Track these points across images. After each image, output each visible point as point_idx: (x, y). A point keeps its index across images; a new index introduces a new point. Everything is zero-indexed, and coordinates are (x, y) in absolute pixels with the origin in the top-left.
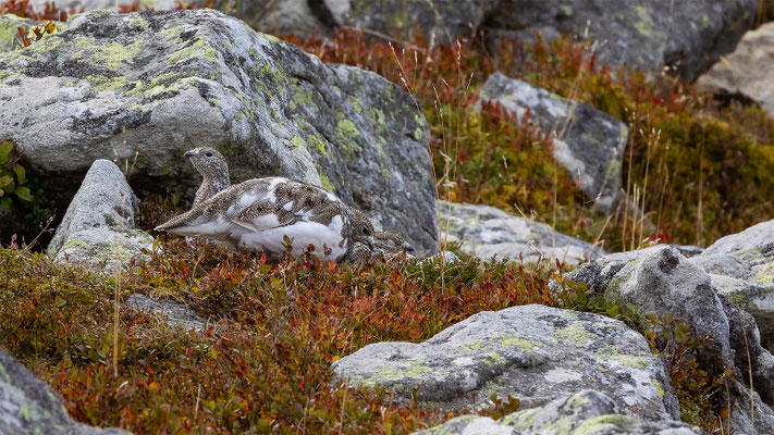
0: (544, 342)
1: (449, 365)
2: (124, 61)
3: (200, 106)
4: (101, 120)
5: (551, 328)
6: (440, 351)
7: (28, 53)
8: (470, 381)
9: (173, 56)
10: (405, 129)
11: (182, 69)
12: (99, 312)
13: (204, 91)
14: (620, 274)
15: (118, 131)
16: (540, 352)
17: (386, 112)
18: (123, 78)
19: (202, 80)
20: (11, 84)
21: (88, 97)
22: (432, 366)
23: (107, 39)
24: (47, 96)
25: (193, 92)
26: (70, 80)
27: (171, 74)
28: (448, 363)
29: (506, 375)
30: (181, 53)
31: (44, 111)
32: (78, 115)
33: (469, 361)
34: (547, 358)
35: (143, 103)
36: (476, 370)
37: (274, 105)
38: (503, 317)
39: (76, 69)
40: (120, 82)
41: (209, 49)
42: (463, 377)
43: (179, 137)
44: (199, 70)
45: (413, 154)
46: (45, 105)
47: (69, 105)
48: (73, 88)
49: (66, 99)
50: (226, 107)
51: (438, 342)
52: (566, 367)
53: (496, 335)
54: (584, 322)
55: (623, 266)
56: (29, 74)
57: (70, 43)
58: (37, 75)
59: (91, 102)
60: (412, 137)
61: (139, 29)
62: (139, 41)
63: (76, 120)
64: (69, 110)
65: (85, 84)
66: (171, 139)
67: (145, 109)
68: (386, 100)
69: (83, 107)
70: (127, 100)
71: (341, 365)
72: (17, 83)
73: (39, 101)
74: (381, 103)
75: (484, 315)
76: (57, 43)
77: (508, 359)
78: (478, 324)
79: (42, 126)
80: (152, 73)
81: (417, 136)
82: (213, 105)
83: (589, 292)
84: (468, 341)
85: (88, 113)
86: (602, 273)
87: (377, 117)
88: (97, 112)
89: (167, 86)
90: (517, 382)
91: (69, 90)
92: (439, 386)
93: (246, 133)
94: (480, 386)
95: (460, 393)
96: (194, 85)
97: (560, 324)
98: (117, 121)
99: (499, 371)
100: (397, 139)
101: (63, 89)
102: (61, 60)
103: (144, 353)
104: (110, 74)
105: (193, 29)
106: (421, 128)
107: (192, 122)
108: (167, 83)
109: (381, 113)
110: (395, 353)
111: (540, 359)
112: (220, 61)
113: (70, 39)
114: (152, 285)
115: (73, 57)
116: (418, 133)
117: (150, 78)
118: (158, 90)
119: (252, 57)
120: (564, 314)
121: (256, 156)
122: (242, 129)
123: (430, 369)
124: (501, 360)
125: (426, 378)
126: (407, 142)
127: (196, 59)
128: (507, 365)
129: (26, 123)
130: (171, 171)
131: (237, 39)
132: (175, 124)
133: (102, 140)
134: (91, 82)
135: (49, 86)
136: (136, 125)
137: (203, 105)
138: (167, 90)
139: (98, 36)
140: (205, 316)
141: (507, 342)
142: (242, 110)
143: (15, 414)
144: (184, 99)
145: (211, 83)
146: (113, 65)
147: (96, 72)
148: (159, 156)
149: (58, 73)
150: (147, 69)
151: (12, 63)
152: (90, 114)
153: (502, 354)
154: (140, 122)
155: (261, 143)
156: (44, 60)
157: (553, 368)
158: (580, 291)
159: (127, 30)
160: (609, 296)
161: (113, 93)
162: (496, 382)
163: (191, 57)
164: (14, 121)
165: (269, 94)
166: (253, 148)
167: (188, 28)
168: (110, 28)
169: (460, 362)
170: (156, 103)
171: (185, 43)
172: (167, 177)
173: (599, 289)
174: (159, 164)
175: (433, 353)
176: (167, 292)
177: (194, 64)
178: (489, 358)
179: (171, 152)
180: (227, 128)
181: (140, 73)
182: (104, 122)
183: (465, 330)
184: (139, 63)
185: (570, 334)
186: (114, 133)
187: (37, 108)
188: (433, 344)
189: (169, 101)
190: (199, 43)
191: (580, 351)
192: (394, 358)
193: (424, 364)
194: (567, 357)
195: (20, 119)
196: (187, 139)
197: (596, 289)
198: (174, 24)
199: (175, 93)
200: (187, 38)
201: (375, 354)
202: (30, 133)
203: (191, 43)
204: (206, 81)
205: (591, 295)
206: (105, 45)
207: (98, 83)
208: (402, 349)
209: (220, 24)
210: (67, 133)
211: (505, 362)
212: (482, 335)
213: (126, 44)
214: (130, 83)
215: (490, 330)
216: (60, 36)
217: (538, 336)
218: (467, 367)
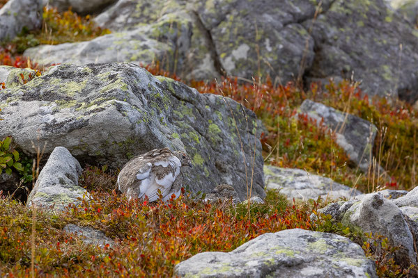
0: (302, 251)
2: (77, 92)
3: (117, 116)
4: (62, 124)
5: (306, 243)
6: (239, 257)
7: (24, 88)
8: (256, 275)
9: (103, 88)
10: (247, 129)
11: (107, 96)
12: (46, 235)
13: (119, 108)
14: (350, 209)
15: (71, 130)
16: (299, 257)
17: (236, 119)
18: (75, 101)
19: (118, 102)
20: (13, 105)
21: (54, 112)
22: (234, 266)
23: (68, 80)
24: (32, 111)
25: (113, 108)
26: (45, 103)
27: (101, 98)
28: (243, 264)
29: (278, 272)
30: (108, 87)
31: (29, 120)
32: (49, 122)
33: (256, 263)
34: (303, 261)
35: (85, 115)
36: (260, 269)
37: (162, 115)
38: (278, 236)
39: (49, 96)
40: (73, 103)
41: (124, 84)
42: (252, 273)
43: (105, 133)
44: (117, 96)
45: (252, 142)
46: (31, 116)
47: (44, 116)
48: (48, 107)
49: (43, 113)
50: (132, 116)
51: (239, 252)
52: (314, 266)
53: (273, 247)
54: (325, 239)
55: (352, 205)
56: (23, 100)
57: (48, 82)
58: (28, 100)
59: (57, 114)
60: (251, 133)
61: (86, 74)
62: (85, 80)
64: (44, 119)
65: (54, 105)
66: (101, 135)
67: (86, 118)
68: (236, 113)
69: (52, 117)
70: (76, 113)
71: (180, 266)
72: (16, 104)
73: (28, 114)
74: (233, 115)
75: (267, 235)
76: (40, 82)
77: (279, 261)
78: (263, 241)
79: (28, 128)
80: (92, 98)
81: (253, 132)
82: (124, 115)
83: (333, 220)
84: (257, 251)
85: (54, 121)
86: (340, 209)
87: (231, 122)
88: (59, 120)
89: (98, 105)
90: (284, 276)
91: (45, 108)
93: (143, 131)
96: (114, 104)
97: (312, 240)
98: (70, 125)
99: (274, 269)
100: (243, 134)
101: (42, 108)
102: (42, 91)
103: (66, 260)
104: (68, 99)
105: (116, 73)
106: (256, 128)
107: (112, 125)
108: (98, 103)
109: (233, 120)
110: (213, 258)
111: (298, 261)
112: (130, 91)
113: (48, 80)
114: (80, 219)
115: (49, 90)
116: (254, 131)
117: (90, 101)
118: (93, 107)
119: (149, 88)
120: (314, 234)
121: (150, 144)
122: (142, 129)
123: (233, 268)
124: (275, 262)
125: (230, 274)
126: (248, 135)
127: (116, 90)
128: (279, 266)
129: (20, 127)
130: (102, 153)
131: (141, 79)
132: (102, 126)
133: (62, 136)
134: (57, 103)
135: (34, 106)
136: (81, 127)
137: (118, 116)
138: (98, 107)
139: (64, 78)
140: (109, 237)
141: (279, 251)
142: (141, 118)
144: (108, 112)
145: (124, 103)
146: (70, 94)
147: (60, 98)
148: (95, 144)
149: (40, 99)
150: (89, 96)
151: (15, 93)
154: (83, 125)
155: (153, 137)
156: (33, 91)
157: (306, 266)
158: (328, 220)
159: (80, 74)
160: (344, 222)
161: (69, 109)
162: (272, 275)
163: (113, 89)
164: (13, 126)
165: (159, 109)
166: (148, 140)
167: (113, 73)
168: (70, 73)
169: (251, 264)
170: (92, 115)
171: (111, 81)
172: (100, 157)
173: (339, 218)
174: (95, 149)
175: (236, 258)
176: (88, 223)
177: (115, 93)
178: (268, 261)
179: (101, 142)
180: (132, 128)
181: (85, 98)
182: (63, 126)
183: (255, 244)
184: (85, 93)
185: (317, 246)
186: (69, 132)
187: (26, 118)
188: (236, 253)
189: (99, 113)
190: (118, 81)
191: (323, 256)
192: (212, 261)
193: (229, 265)
194: (315, 260)
195: (16, 125)
196: (110, 135)
197: (337, 218)
198: (105, 71)
199: (103, 109)
200: (112, 78)
201: (201, 259)
202: (22, 132)
203: (114, 81)
204: (121, 102)
205: (334, 222)
206: (67, 83)
207: (61, 104)
208: (217, 256)
209: (131, 71)
210: (42, 132)
211: (277, 264)
212: (265, 247)
213: (79, 82)
214: (79, 104)
215: (269, 245)
216: (42, 78)
217: (298, 248)
218: (254, 267)
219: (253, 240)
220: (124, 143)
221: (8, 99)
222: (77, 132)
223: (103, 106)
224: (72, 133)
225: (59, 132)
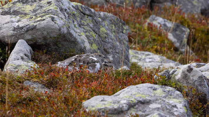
0: (150, 95)
2: (30, 10)
3: (51, 23)
4: (22, 28)
5: (152, 91)
7: (3, 9)
8: (125, 107)
9: (44, 9)
10: (121, 30)
11: (46, 13)
12: (14, 86)
13: (53, 19)
14: (175, 73)
16: (148, 98)
17: (115, 25)
18: (29, 16)
19: (52, 16)
21: (19, 21)
22: (113, 103)
23: (26, 4)
24: (7, 21)
25: (49, 19)
26: (14, 16)
27: (43, 14)
28: (119, 102)
29: (137, 106)
30: (47, 8)
31: (5, 25)
32: (15, 26)
33: (125, 102)
34: (150, 100)
35: (34, 23)
36: (127, 104)
37: (75, 23)
38: (137, 87)
39: (16, 13)
40: (28, 17)
41: (55, 7)
42: (123, 107)
43: (45, 33)
45: (123, 38)
46: (6, 23)
47: (13, 23)
48: (15, 19)
49: (12, 22)
50: (59, 24)
52: (156, 103)
53: (134, 93)
54: (162, 89)
55: (176, 71)
56: (2, 15)
57: (15, 5)
58: (4, 15)
59: (20, 22)
60: (123, 32)
61: (35, 1)
62: (35, 4)
63: (15, 28)
64: (13, 25)
65: (18, 17)
66: (43, 33)
67: (35, 24)
68: (115, 22)
69: (17, 24)
70: (30, 22)
71: (85, 103)
73: (4, 22)
75: (131, 87)
76: (11, 5)
77: (138, 101)
78: (129, 90)
79: (4, 30)
80: (38, 14)
82: (55, 23)
83: (166, 79)
84: (126, 95)
85: (18, 26)
86: (170, 73)
87: (112, 27)
88: (21, 25)
89: (42, 18)
90: (140, 108)
92: (115, 110)
93: (66, 31)
94: (128, 109)
95: (122, 112)
96: (50, 17)
97: (155, 89)
98: (27, 28)
99: (135, 104)
100: (118, 33)
101: (12, 19)
102: (12, 10)
103: (25, 99)
104: (26, 14)
105: (51, 1)
107: (49, 28)
108: (42, 17)
110: (102, 99)
111: (148, 101)
112: (59, 10)
113: (15, 4)
114: (32, 78)
115: (16, 9)
116: (124, 31)
118: (39, 19)
119: (69, 9)
120: (156, 86)
121: (69, 38)
123: (113, 104)
124: (135, 101)
125: (111, 107)
126: (121, 34)
127: (51, 10)
130: (43, 43)
131: (64, 4)
132: (44, 29)
133: (22, 34)
134: (20, 17)
135: (7, 18)
136: (32, 29)
138: (42, 19)
139: (23, 3)
140: (47, 87)
141: (138, 95)
142: (64, 25)
146: (27, 12)
147: (22, 14)
148: (40, 38)
149: (10, 14)
150: (36, 13)
152: (19, 26)
154: (34, 28)
155: (70, 34)
156: (7, 10)
157: (152, 103)
158: (163, 79)
159: (32, 1)
160: (172, 80)
161: (26, 20)
162: (134, 108)
163: (50, 9)
165: (74, 20)
167: (49, 1)
168: (27, 1)
169: (123, 102)
170: (38, 23)
171: (48, 5)
172: (42, 45)
173: (169, 78)
174: (40, 41)
175: (114, 99)
176: (36, 80)
177: (50, 11)
178: (132, 101)
179: (43, 37)
180: (60, 30)
181: (34, 14)
183: (125, 92)
184: (34, 11)
185: (158, 92)
186: (26, 32)
187: (3, 24)
188: (115, 96)
189: (42, 22)
190: (52, 5)
191: (161, 98)
192: (102, 101)
193: (111, 103)
194: (157, 100)
196: (48, 33)
197: (168, 78)
199: (44, 20)
200: (49, 3)
201: (96, 100)
202: (1, 32)
203: (50, 5)
204: (54, 16)
205: (167, 80)
206: (25, 6)
207: (22, 17)
208: (105, 98)
210: (12, 32)
211: (136, 102)
212: (130, 93)
213: (31, 5)
214: (31, 17)
215: (133, 92)
216: (12, 3)
217: (148, 93)
218: (125, 104)
219: (124, 89)
220: (55, 37)
222: (30, 32)
223: (44, 18)
224: (28, 32)
225: (21, 32)
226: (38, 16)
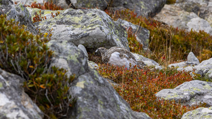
0: (202, 89)
1: (183, 94)
2: (79, 21)
3: (100, 32)
4: (77, 35)
5: (202, 86)
6: (179, 91)
7: (56, 19)
8: (188, 98)
9: (91, 20)
10: (122, 34)
11: (95, 23)
13: (101, 29)
14: (209, 72)
15: (82, 38)
16: (202, 91)
17: (118, 31)
18: (80, 25)
19: (100, 26)
20: (54, 26)
21: (73, 30)
22: (179, 95)
23: (74, 16)
24: (63, 29)
25: (99, 28)
26: (67, 26)
27: (92, 24)
28: (182, 94)
29: (195, 97)
30: (93, 19)
31: (63, 33)
32: (71, 34)
33: (187, 93)
34: (204, 93)
35: (87, 31)
36: (189, 96)
37: (112, 31)
38: (191, 83)
39: (68, 23)
40: (80, 26)
41: (100, 18)
42: (187, 97)
43: (95, 39)
44: (99, 23)
45: (125, 40)
46: (63, 31)
47: (69, 31)
49: (68, 30)
50: (106, 32)
51: (177, 89)
52: (208, 95)
53: (191, 87)
54: (209, 84)
55: (209, 70)
56: (57, 24)
57: (65, 17)
58: (59, 24)
59: (74, 31)
60: (124, 36)
61: (81, 13)
62: (82, 16)
63: (71, 35)
64: (69, 33)
65: (71, 27)
66: (94, 39)
67: (88, 32)
68: (119, 28)
69: (72, 32)
70: (82, 30)
71: (157, 95)
72: (56, 26)
73: (61, 30)
74: (117, 29)
75: (187, 82)
76: (62, 16)
77: (196, 93)
78: (186, 85)
79: (63, 36)
80: (87, 24)
81: (125, 36)
82: (103, 32)
83: (201, 76)
84: (185, 89)
85: (74, 33)
86: (204, 72)
87: (117, 32)
88: (76, 33)
89: (92, 27)
90: (198, 98)
91: (68, 28)
92: (182, 99)
93: (110, 38)
94: (190, 99)
95: (186, 101)
96: (99, 27)
97: (204, 85)
98: (82, 35)
99: (194, 96)
100: (121, 37)
101: (67, 28)
102: (64, 21)
104: (77, 24)
105: (95, 14)
106: (126, 34)
107: (98, 36)
108: (92, 26)
109: (117, 31)
110: (169, 92)
111: (202, 93)
112: (103, 21)
114: (102, 75)
115: (67, 20)
116: (125, 35)
117: (87, 25)
118: (90, 28)
119: (107, 20)
120: (204, 82)
121: (112, 43)
122: (109, 37)
123: (179, 96)
124: (194, 93)
125: (179, 98)
126: (123, 37)
127: (97, 21)
128: (196, 95)
129: (59, 36)
130: (93, 47)
131: (104, 16)
132: (95, 36)
133: (78, 40)
134: (73, 26)
135: (63, 27)
136: (86, 36)
137: (101, 32)
138: (92, 28)
139: (72, 15)
140: (116, 82)
141: (195, 89)
142: (109, 33)
143: (125, 110)
144: (96, 30)
145: (102, 27)
146: (77, 22)
147: (74, 24)
148: (90, 43)
149: (64, 24)
150: (85, 23)
151: (52, 21)
152: (74, 34)
153: (194, 92)
154: (87, 36)
155: (113, 40)
156: (60, 21)
157: (205, 95)
158: (199, 76)
159: (78, 13)
160: (206, 77)
161: (79, 29)
162: (194, 98)
163: (96, 20)
164: (56, 35)
165: (111, 29)
166: (111, 42)
167: (93, 13)
168: (74, 13)
169: (185, 94)
170: (90, 31)
171: (93, 17)
172: (91, 48)
174: (90, 45)
175: (178, 92)
176: (106, 77)
177: (97, 22)
178: (192, 93)
179: (93, 42)
180: (106, 37)
181: (84, 24)
182: (78, 36)
183: (183, 86)
184: (83, 22)
185: (207, 87)
186: (81, 38)
187: (61, 32)
189: (93, 31)
190: (97, 17)
191: (210, 91)
192: (169, 93)
193: (177, 94)
194: (208, 92)
195: (58, 35)
196: (97, 40)
197: (202, 76)
198: (90, 13)
199: (95, 29)
200: (94, 16)
201: (165, 92)
202: (61, 38)
203: (95, 17)
204: (101, 26)
206: (73, 17)
207: (75, 26)
208: (170, 91)
209: (100, 12)
210: (69, 38)
211: (195, 94)
212: (188, 87)
213: (79, 17)
214: (82, 26)
215: (189, 86)
216: (63, 15)
217: (200, 88)
218: (187, 95)
219: (182, 84)
220: (102, 43)
221: (51, 24)
222: (84, 38)
223: (94, 27)
224: (82, 39)
225: (77, 38)
226: (88, 26)
